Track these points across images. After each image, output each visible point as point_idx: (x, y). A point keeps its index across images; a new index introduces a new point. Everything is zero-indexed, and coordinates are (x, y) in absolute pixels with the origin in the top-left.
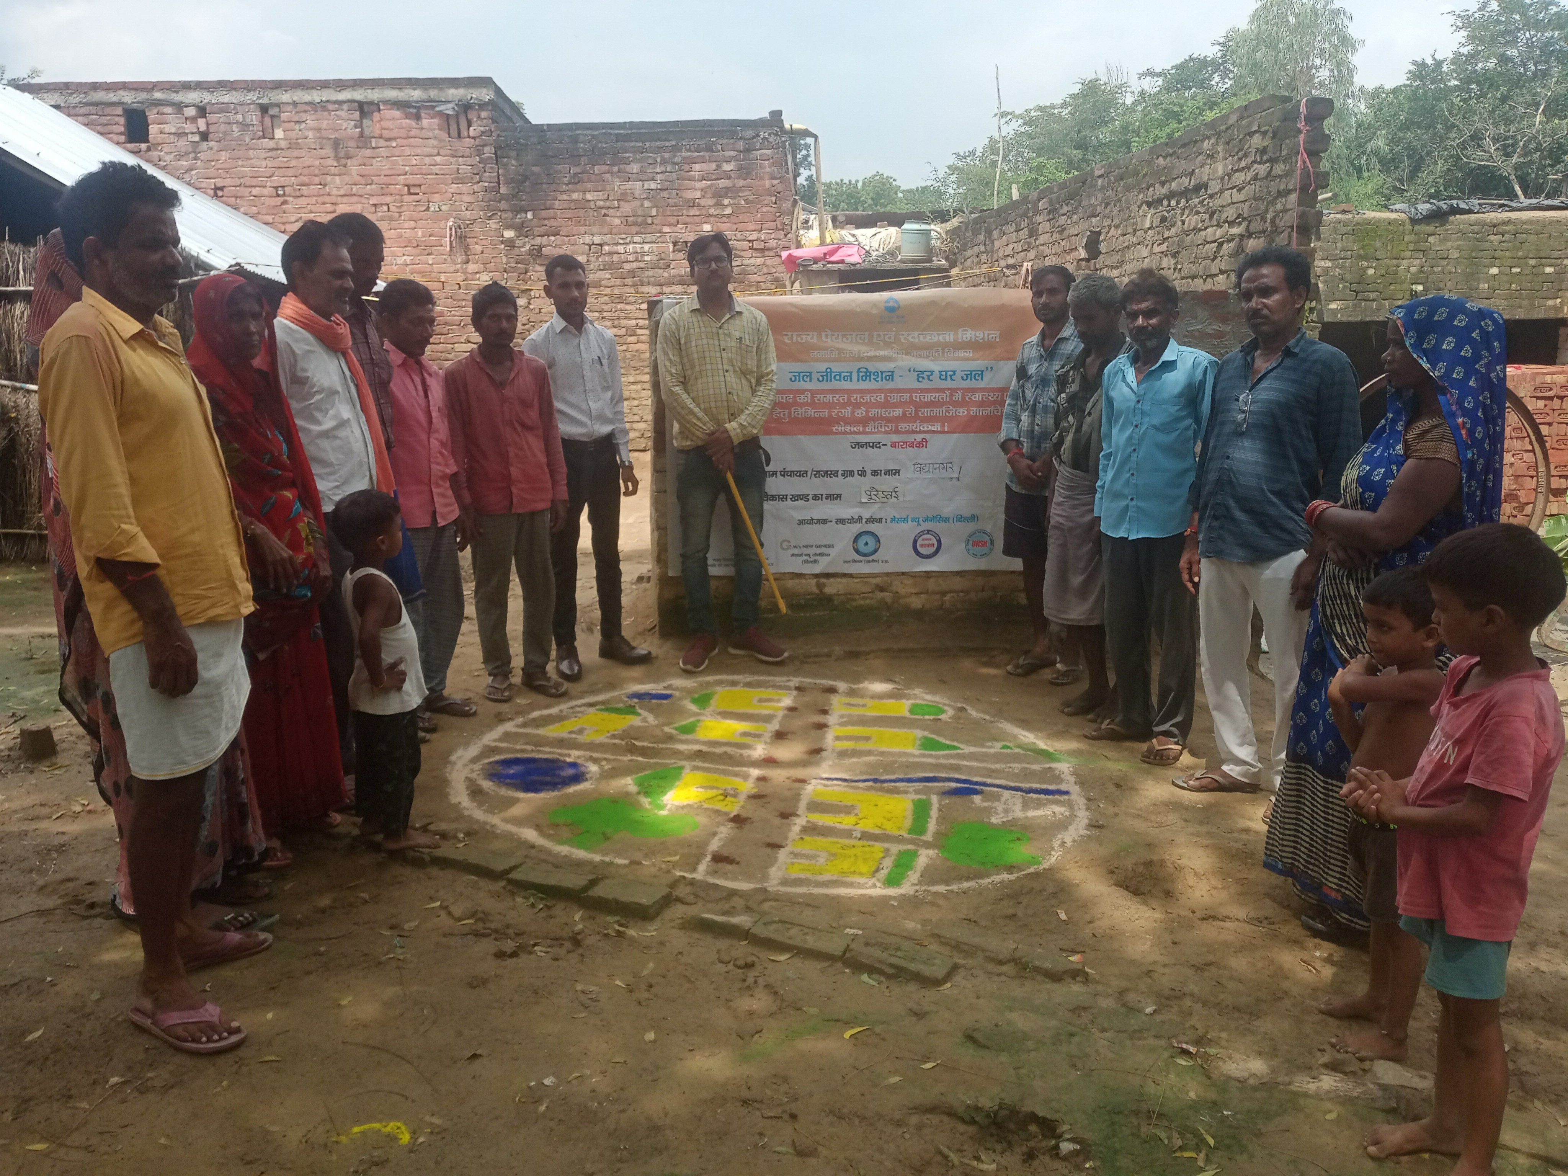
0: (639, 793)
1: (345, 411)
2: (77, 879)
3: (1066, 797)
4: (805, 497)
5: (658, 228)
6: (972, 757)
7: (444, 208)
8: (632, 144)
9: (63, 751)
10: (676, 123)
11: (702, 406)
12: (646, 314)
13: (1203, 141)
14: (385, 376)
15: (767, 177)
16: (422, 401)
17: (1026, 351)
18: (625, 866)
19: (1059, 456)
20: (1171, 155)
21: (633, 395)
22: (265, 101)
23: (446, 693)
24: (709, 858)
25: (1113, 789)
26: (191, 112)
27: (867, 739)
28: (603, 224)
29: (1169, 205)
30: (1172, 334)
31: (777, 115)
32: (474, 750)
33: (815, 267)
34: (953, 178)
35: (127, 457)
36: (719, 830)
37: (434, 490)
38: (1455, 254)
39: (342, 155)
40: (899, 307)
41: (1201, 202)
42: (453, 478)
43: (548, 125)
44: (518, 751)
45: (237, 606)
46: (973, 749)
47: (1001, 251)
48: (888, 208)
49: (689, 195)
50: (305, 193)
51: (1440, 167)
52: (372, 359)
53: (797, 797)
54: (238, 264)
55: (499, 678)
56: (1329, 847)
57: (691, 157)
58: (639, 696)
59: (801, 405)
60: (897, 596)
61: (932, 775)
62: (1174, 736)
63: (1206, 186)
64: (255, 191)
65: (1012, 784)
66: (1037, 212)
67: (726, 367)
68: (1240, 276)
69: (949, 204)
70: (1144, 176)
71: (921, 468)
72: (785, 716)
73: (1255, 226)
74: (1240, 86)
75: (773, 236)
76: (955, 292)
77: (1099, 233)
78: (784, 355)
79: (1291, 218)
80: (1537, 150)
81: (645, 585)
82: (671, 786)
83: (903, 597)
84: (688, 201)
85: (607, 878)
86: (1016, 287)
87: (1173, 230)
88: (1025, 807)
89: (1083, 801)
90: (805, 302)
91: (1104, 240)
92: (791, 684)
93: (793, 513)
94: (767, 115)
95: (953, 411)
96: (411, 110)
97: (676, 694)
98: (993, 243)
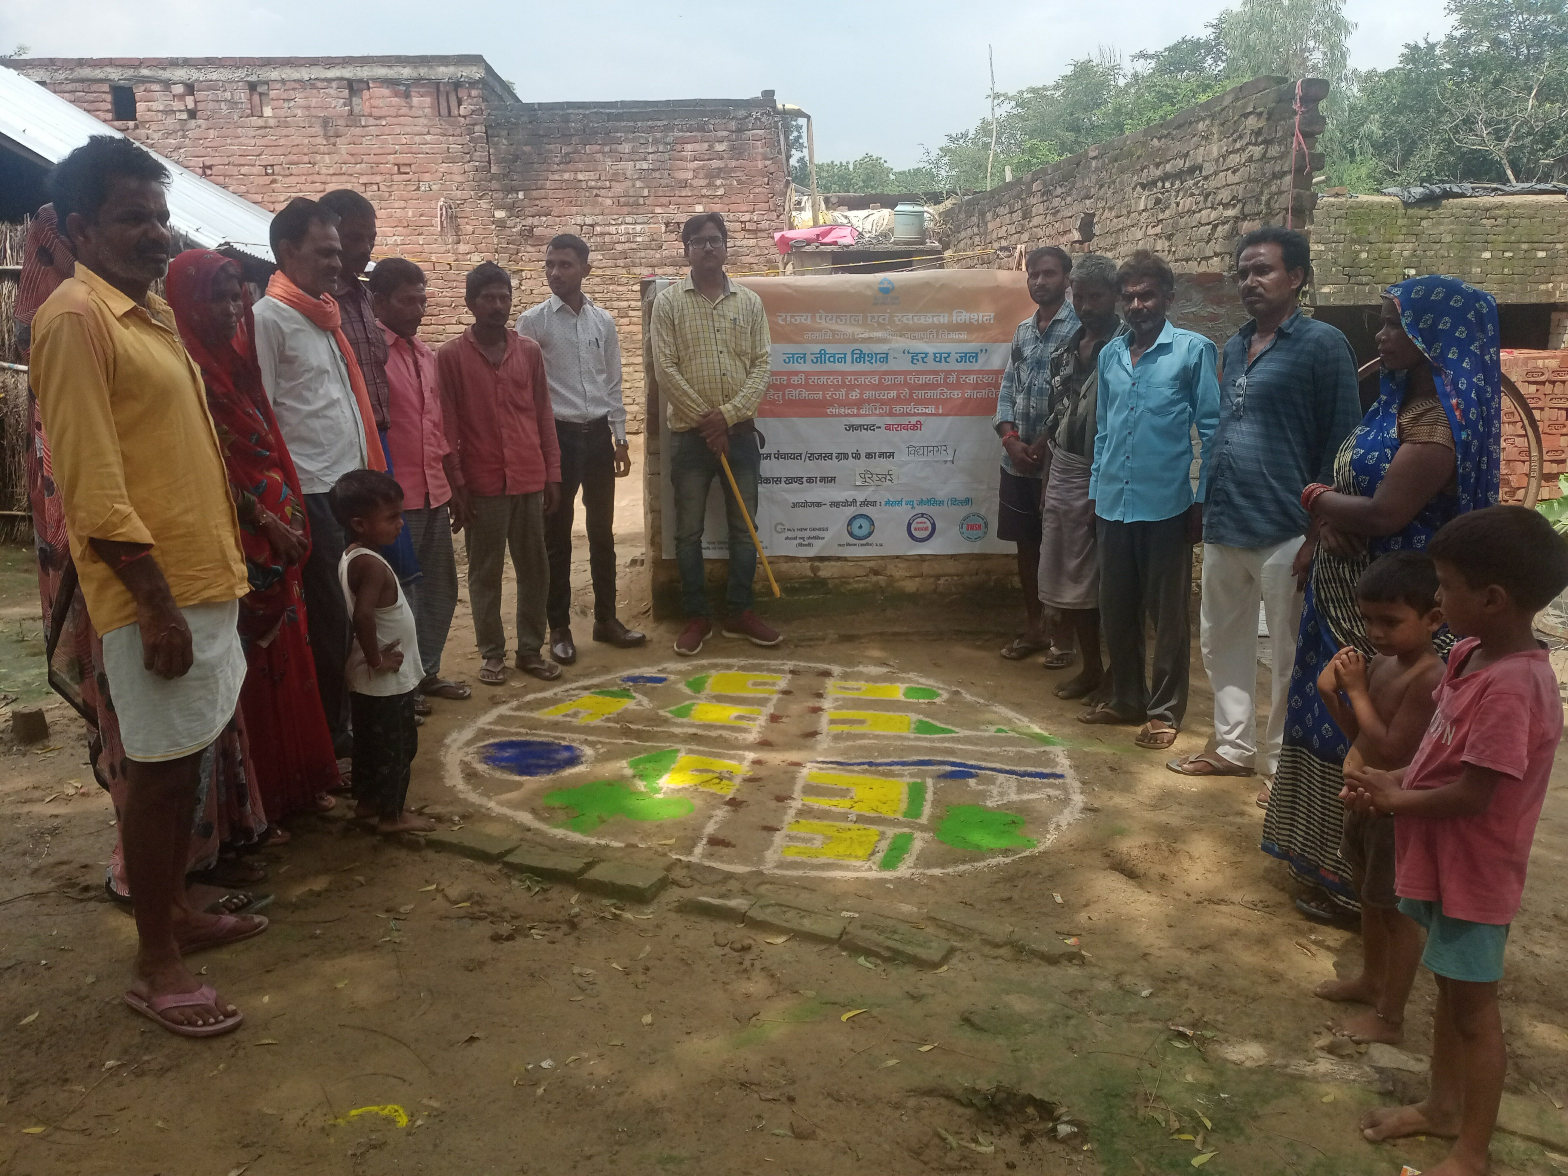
0: (634, 776)
2: (71, 862)
3: (1061, 781)
4: (799, 480)
5: (650, 208)
6: (967, 740)
7: (434, 187)
8: (623, 124)
9: (56, 733)
10: (667, 103)
12: (638, 295)
13: (1197, 122)
14: (381, 355)
15: (759, 157)
16: (414, 381)
17: (1022, 333)
18: (621, 849)
20: (1165, 137)
22: (254, 78)
23: (439, 675)
24: (705, 841)
25: (1108, 772)
26: (179, 89)
27: (862, 722)
28: (594, 204)
29: (1163, 187)
31: (769, 95)
32: (468, 733)
33: (808, 249)
34: (946, 160)
35: (120, 436)
36: (714, 813)
38: (1448, 238)
39: (331, 133)
41: (1196, 184)
43: (539, 104)
44: (512, 734)
45: (231, 588)
46: (968, 733)
47: (995, 233)
48: (878, 191)
49: (681, 175)
50: (294, 172)
51: (1432, 150)
53: (793, 779)
54: (227, 243)
55: (493, 661)
56: (1326, 830)
57: (683, 137)
58: (634, 679)
59: (795, 387)
60: (891, 579)
61: (926, 758)
62: (1167, 719)
63: (1200, 168)
64: (244, 170)
65: (1008, 768)
66: (1031, 194)
69: (942, 186)
70: (1138, 158)
71: (915, 451)
72: (780, 700)
73: (1249, 208)
74: (1233, 69)
75: (765, 217)
76: (949, 273)
77: (1093, 215)
78: (778, 336)
79: (1286, 200)
80: (1529, 134)
81: (638, 568)
82: (666, 770)
83: (897, 581)
84: (681, 181)
85: (603, 861)
86: (1009, 269)
87: (1167, 212)
88: (1020, 790)
89: (1077, 784)
90: (798, 284)
91: (1098, 222)
92: (786, 668)
93: (787, 496)
94: (760, 95)
95: (948, 393)
96: (401, 88)
97: (671, 677)
98: (986, 225)
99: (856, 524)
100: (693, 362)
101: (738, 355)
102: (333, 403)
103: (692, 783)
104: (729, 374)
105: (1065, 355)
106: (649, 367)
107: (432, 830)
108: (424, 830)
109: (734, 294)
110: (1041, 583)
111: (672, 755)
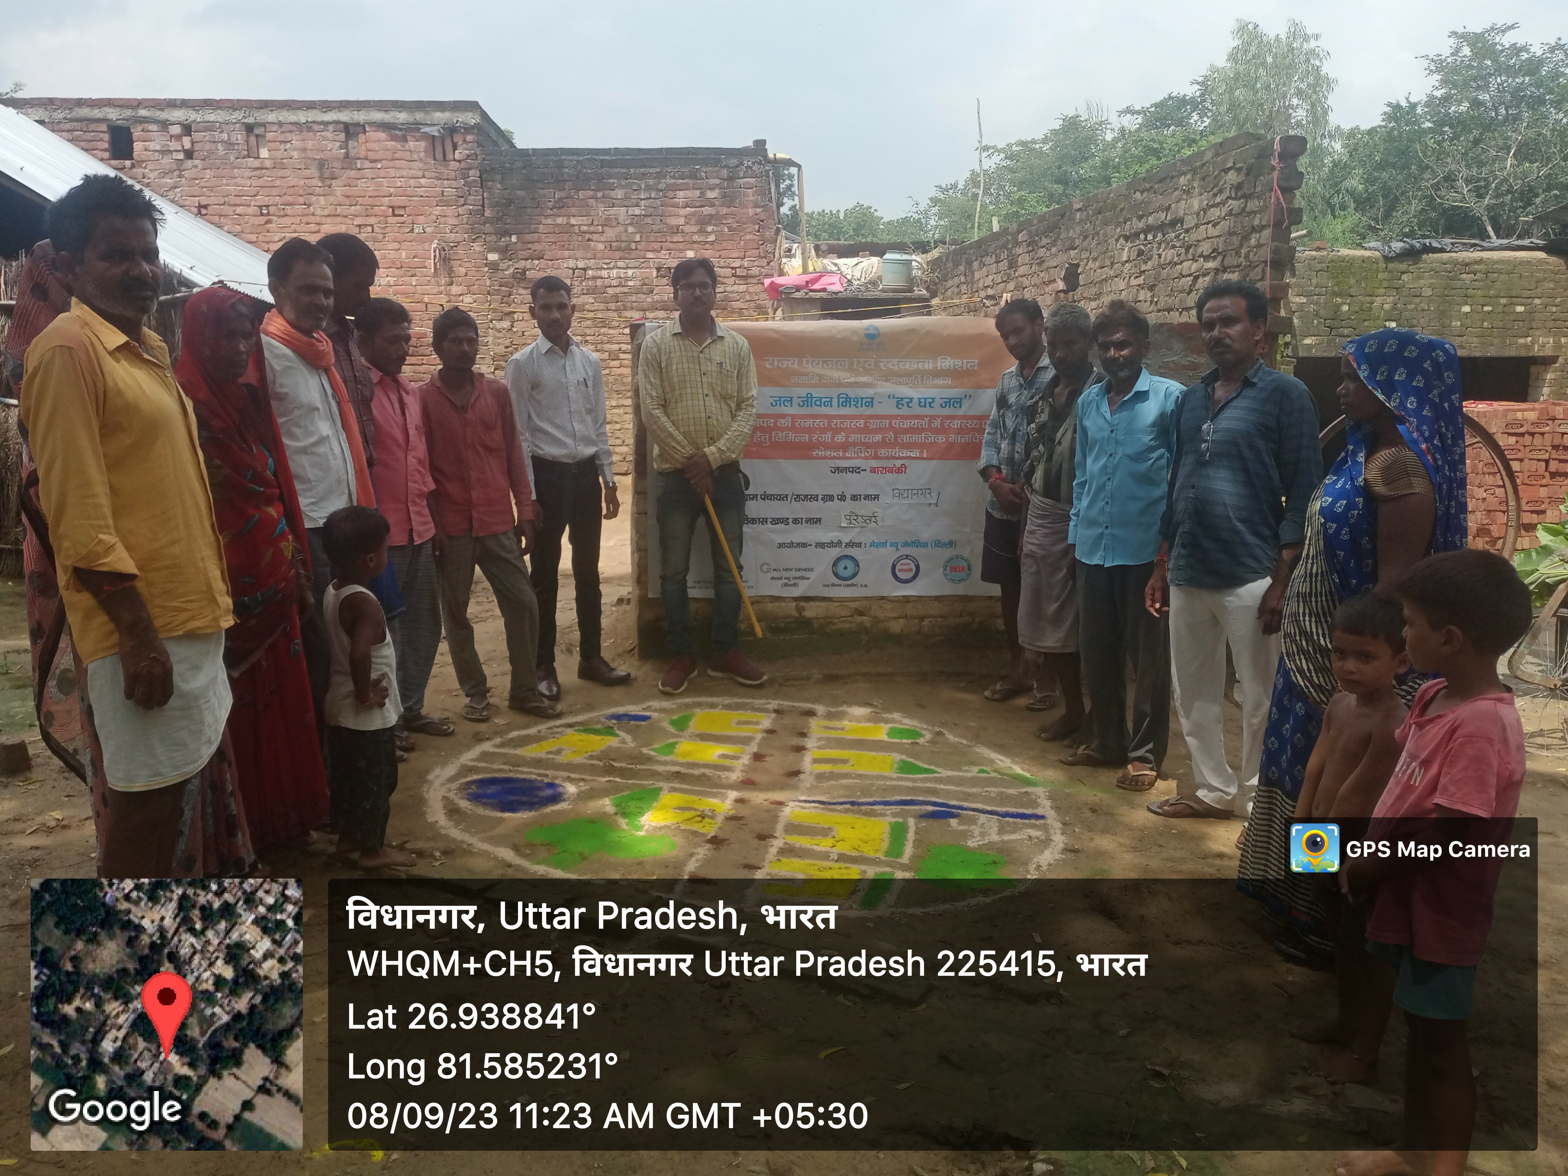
0: (616, 814)
1: (324, 428)
3: (1042, 822)
4: (785, 521)
5: (642, 253)
6: (949, 780)
7: (428, 230)
8: (616, 170)
9: (38, 766)
10: (660, 150)
11: (682, 430)
12: (628, 338)
13: (1179, 176)
14: (368, 393)
15: (751, 205)
16: (399, 419)
17: (1006, 381)
20: (1148, 190)
21: (616, 419)
22: (250, 120)
23: (424, 712)
25: (1088, 814)
26: (176, 130)
27: (845, 761)
28: (587, 248)
29: (1146, 239)
31: (760, 144)
32: (451, 770)
33: (798, 295)
34: (935, 210)
35: (108, 469)
36: (696, 851)
38: (1428, 292)
39: (326, 175)
40: (879, 335)
41: (1177, 237)
43: (533, 150)
44: (496, 771)
45: (216, 619)
46: (950, 773)
47: (981, 282)
48: (869, 240)
49: (673, 221)
50: (289, 212)
51: (1415, 206)
52: (355, 376)
53: (775, 819)
54: (221, 282)
57: (675, 184)
58: (619, 717)
59: (782, 429)
60: (876, 620)
61: (909, 798)
62: (1149, 762)
63: (1181, 221)
64: (239, 210)
65: (989, 808)
66: (1017, 244)
67: (706, 392)
69: (930, 236)
70: (1122, 210)
71: (900, 493)
72: (764, 739)
73: (1230, 261)
74: (1217, 125)
75: (756, 264)
76: (936, 321)
77: (1078, 265)
78: (765, 380)
79: (1266, 253)
80: (1508, 192)
81: (625, 607)
82: (649, 808)
83: (883, 621)
84: (672, 227)
87: (1149, 263)
88: (1001, 831)
89: (1058, 825)
90: (786, 329)
91: (1083, 272)
92: (770, 707)
93: (772, 536)
94: (751, 144)
95: (932, 438)
96: (397, 132)
97: (654, 715)
98: (973, 273)
99: (842, 565)
100: (679, 405)
102: (323, 440)
103: (674, 821)
104: (714, 417)
106: (637, 409)
107: (413, 865)
108: (404, 865)
111: (655, 793)
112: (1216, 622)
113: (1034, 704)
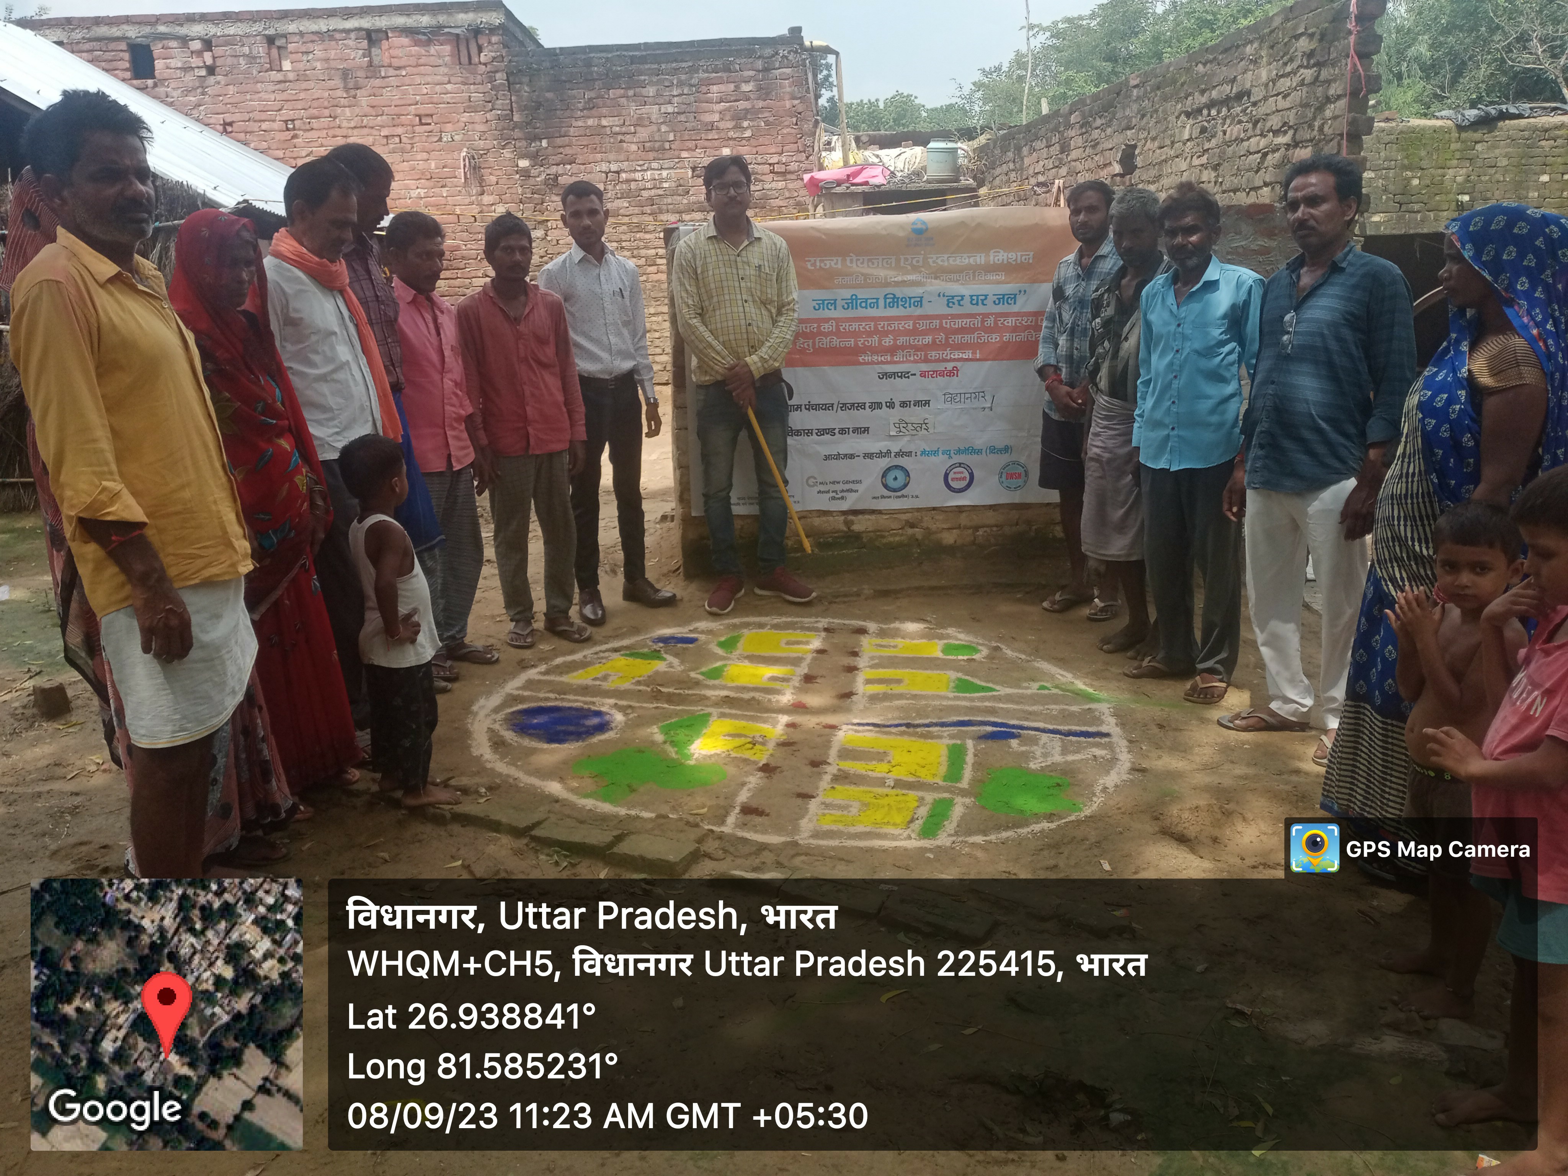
0: (665, 742)
1: (344, 353)
2: (90, 843)
3: (1107, 740)
4: (831, 432)
5: (676, 153)
6: (1009, 698)
7: (456, 138)
8: (647, 66)
9: (77, 708)
10: (691, 43)
11: (721, 340)
12: (662, 243)
13: (1245, 45)
15: (787, 97)
16: (434, 339)
17: (1063, 270)
18: (651, 819)
19: (1096, 385)
20: (1211, 62)
21: (654, 327)
22: (271, 32)
23: (467, 640)
24: (737, 810)
25: (1156, 730)
26: (196, 45)
27: (899, 681)
28: (619, 150)
29: (1209, 115)
30: (1215, 251)
31: (796, 32)
32: (496, 700)
33: (838, 190)
34: (979, 94)
36: (747, 780)
37: (449, 433)
38: (1504, 162)
39: (351, 85)
40: (927, 229)
41: (1244, 111)
42: (469, 419)
43: (561, 49)
44: (541, 700)
45: (234, 565)
46: (1009, 691)
47: (1031, 169)
48: (911, 128)
49: (707, 118)
50: (315, 126)
51: (1483, 71)
53: (827, 745)
54: (246, 201)
55: (521, 624)
56: (1387, 790)
57: (708, 79)
58: (665, 640)
59: (826, 335)
60: (928, 532)
61: (966, 718)
62: (1219, 673)
63: (1248, 94)
64: (264, 126)
65: (1051, 727)
66: (1069, 126)
67: (745, 297)
68: (1286, 185)
69: (976, 122)
70: (1182, 85)
71: (951, 398)
72: (814, 659)
73: (1302, 135)
75: (794, 159)
76: (984, 212)
77: (1135, 146)
78: (806, 282)
79: (1342, 125)
81: (668, 524)
82: (698, 734)
83: (936, 533)
84: (707, 124)
85: (633, 833)
86: (1046, 205)
87: (1213, 141)
88: (1065, 751)
89: (1124, 743)
90: (827, 226)
91: (1140, 154)
92: (820, 625)
93: (818, 448)
94: (787, 32)
95: (985, 337)
96: (420, 37)
97: (702, 637)
98: (1022, 160)
100: (718, 313)
101: (764, 303)
103: (724, 749)
105: (1106, 296)
107: (457, 803)
109: (759, 239)
110: (1083, 535)
111: (704, 720)
112: (1296, 527)
113: (1096, 614)
